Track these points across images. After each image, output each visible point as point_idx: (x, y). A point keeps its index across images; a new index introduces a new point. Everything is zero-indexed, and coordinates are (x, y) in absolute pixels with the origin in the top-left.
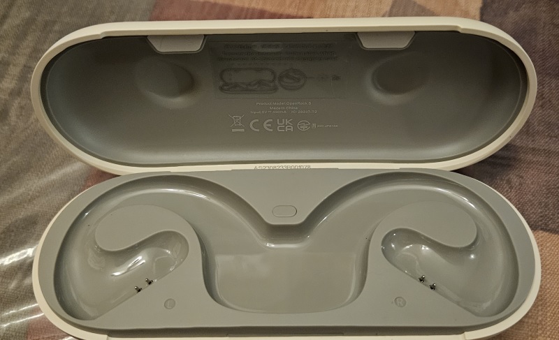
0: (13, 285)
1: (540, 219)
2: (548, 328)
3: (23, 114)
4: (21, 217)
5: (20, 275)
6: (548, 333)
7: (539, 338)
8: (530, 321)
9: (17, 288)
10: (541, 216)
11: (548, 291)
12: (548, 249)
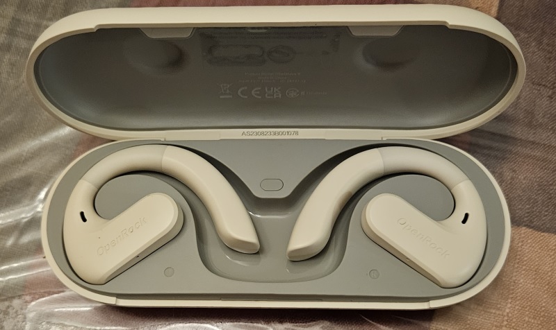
0: (10, 242)
1: (526, 215)
2: (514, 320)
3: (14, 71)
4: (15, 177)
5: (16, 234)
6: (513, 325)
7: (504, 328)
8: (498, 312)
9: (15, 245)
10: (528, 213)
11: (521, 285)
12: (528, 245)
